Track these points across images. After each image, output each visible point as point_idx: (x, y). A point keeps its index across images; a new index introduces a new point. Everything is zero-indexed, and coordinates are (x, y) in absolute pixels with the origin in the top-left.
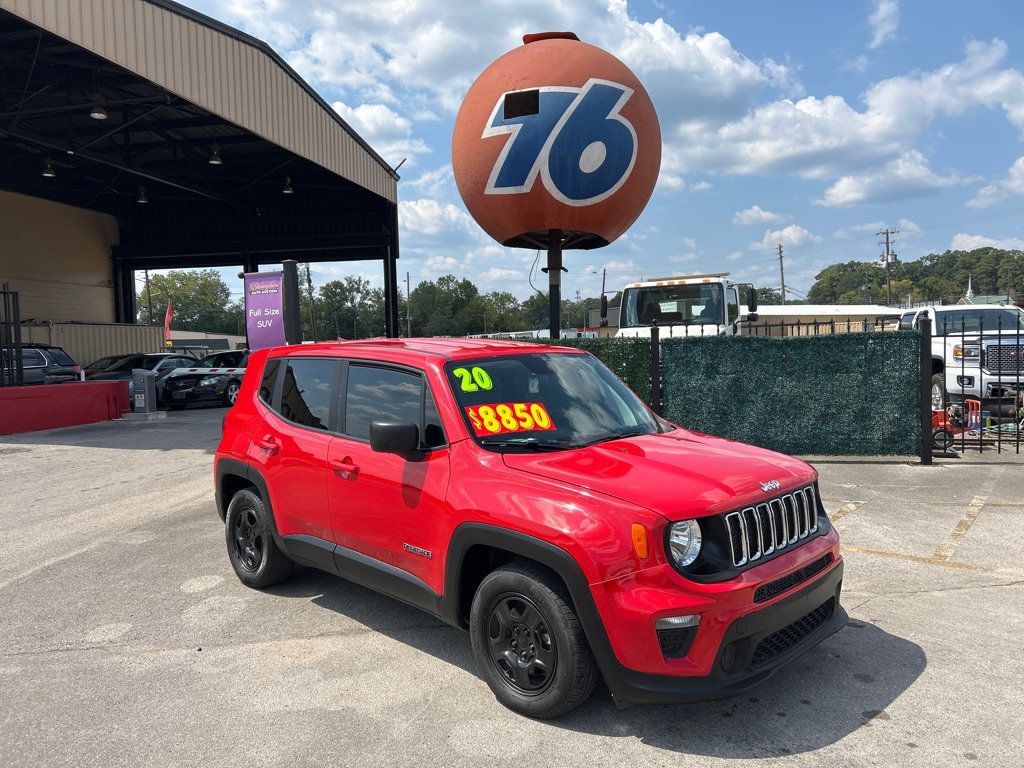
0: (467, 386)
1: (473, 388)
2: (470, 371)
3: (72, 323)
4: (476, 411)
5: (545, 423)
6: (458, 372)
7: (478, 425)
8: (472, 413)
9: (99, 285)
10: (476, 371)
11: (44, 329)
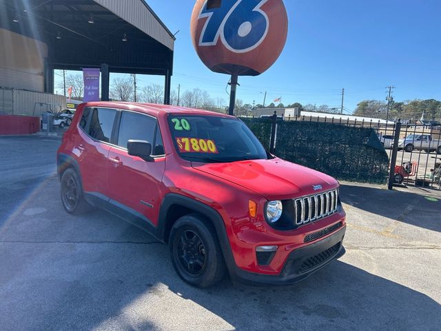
0: (177, 127)
1: (181, 128)
2: (180, 120)
3: (24, 90)
4: (181, 140)
5: (213, 150)
6: (173, 120)
7: (181, 146)
8: (178, 141)
9: (38, 74)
10: (183, 121)
11: (10, 91)
